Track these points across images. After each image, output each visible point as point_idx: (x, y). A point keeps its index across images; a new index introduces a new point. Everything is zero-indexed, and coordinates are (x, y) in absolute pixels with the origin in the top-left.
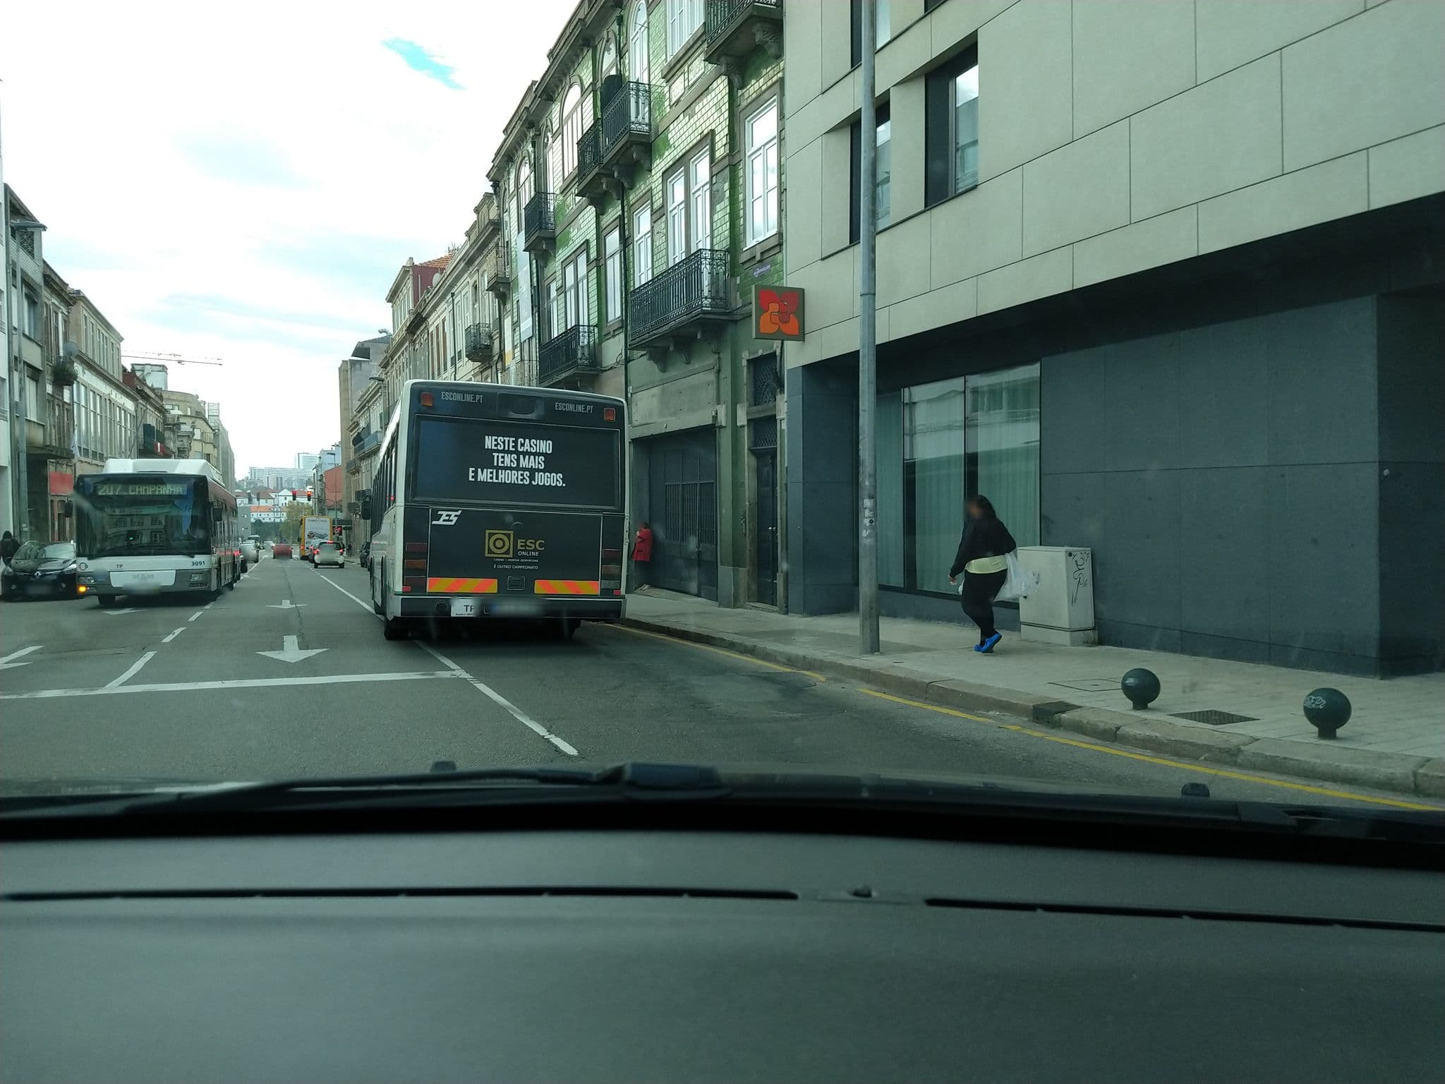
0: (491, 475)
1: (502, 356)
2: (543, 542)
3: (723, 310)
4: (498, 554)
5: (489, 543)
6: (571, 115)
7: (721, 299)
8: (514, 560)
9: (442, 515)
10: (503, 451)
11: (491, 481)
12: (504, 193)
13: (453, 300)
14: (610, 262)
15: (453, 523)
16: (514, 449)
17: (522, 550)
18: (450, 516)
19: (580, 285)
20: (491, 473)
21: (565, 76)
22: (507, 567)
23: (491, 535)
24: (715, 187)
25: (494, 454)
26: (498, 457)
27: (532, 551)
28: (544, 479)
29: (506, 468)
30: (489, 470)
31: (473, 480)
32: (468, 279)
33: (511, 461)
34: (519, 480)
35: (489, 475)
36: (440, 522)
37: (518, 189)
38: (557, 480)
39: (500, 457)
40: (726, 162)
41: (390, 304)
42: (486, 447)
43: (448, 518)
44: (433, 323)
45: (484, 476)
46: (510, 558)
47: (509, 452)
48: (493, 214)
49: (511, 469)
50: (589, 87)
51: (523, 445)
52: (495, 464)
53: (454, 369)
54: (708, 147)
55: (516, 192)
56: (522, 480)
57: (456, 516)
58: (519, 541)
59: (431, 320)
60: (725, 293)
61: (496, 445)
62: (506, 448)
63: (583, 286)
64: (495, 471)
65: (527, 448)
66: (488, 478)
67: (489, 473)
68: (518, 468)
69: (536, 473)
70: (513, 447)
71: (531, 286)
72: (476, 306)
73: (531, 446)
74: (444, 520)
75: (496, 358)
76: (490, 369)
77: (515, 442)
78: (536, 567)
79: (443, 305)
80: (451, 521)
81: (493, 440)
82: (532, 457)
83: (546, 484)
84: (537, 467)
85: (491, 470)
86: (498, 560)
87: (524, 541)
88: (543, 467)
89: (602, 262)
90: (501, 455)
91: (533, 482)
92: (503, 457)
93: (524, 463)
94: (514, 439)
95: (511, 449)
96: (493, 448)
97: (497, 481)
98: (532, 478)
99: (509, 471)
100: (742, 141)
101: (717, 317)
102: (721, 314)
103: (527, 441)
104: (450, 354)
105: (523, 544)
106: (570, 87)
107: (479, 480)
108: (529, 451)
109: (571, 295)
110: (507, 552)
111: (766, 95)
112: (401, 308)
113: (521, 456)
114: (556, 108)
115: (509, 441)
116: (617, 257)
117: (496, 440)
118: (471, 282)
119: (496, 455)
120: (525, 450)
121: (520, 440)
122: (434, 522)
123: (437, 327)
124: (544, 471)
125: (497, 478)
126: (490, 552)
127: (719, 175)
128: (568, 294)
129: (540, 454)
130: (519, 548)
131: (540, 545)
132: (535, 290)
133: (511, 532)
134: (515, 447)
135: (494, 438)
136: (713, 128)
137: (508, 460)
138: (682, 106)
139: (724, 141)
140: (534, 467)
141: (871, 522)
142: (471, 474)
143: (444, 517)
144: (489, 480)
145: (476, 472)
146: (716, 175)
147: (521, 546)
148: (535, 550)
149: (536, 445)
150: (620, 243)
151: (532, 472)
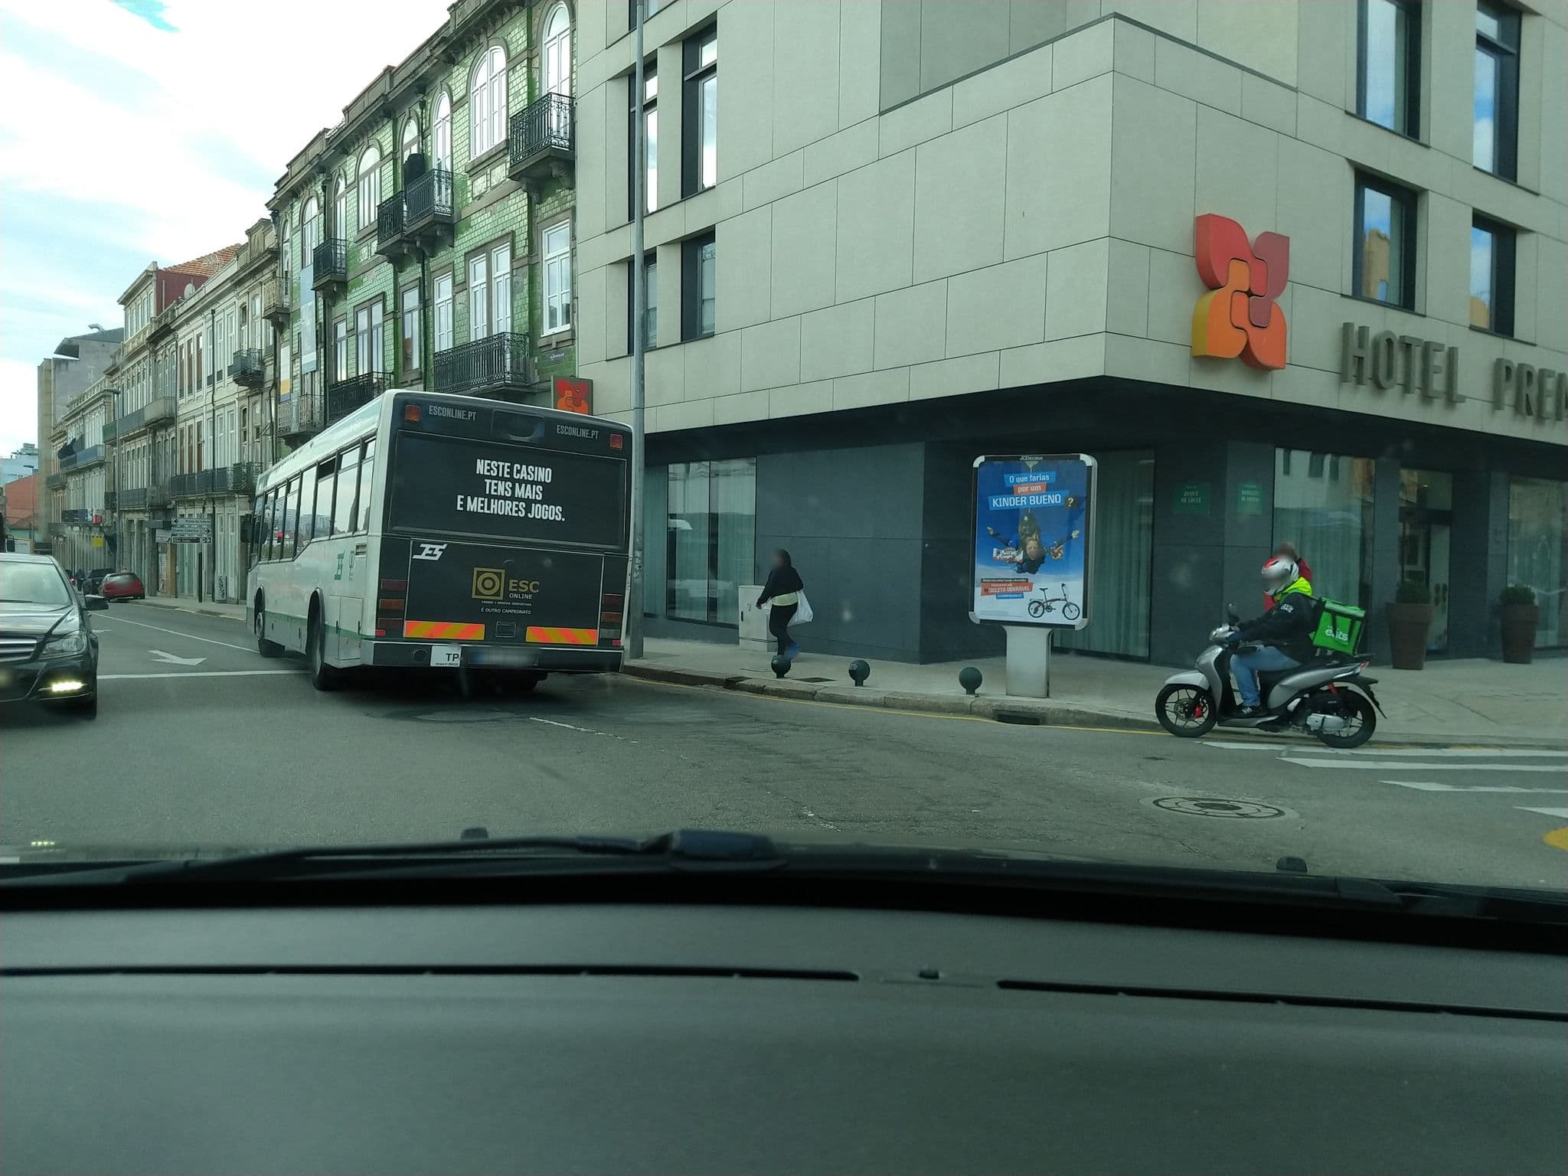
0: (482, 505)
1: (276, 384)
2: (538, 583)
3: (523, 384)
4: (487, 595)
5: (477, 583)
6: (368, 173)
7: (521, 374)
8: (504, 603)
9: (424, 548)
10: (497, 478)
11: (482, 511)
12: (285, 223)
13: (213, 317)
14: (407, 317)
15: (436, 558)
16: (509, 476)
17: (514, 592)
18: (434, 549)
19: (375, 332)
20: (483, 502)
21: (363, 136)
22: (496, 610)
23: (479, 574)
24: (515, 279)
25: (486, 480)
26: (490, 483)
27: (524, 593)
28: (541, 512)
29: (499, 498)
30: (480, 499)
31: (462, 509)
32: (235, 299)
33: (505, 490)
34: (514, 511)
35: (480, 505)
36: (423, 557)
37: (303, 225)
38: (556, 514)
39: (493, 485)
40: (526, 261)
41: (123, 307)
42: (478, 472)
43: (432, 552)
44: (184, 336)
45: (474, 505)
46: (500, 601)
47: (503, 479)
48: (270, 241)
49: (505, 498)
50: (389, 154)
51: (519, 472)
52: (487, 492)
53: (211, 389)
54: (509, 243)
55: (300, 227)
56: (516, 512)
57: (440, 550)
58: (511, 581)
59: (181, 333)
60: (525, 369)
61: (488, 471)
62: (500, 475)
63: (378, 334)
64: (486, 500)
65: (523, 475)
66: (479, 508)
67: (479, 502)
68: (512, 498)
69: (533, 505)
70: (508, 473)
71: (316, 322)
72: (243, 328)
73: (528, 474)
74: (427, 555)
75: (269, 384)
76: (260, 395)
77: (511, 468)
78: (529, 612)
79: (199, 320)
80: (435, 555)
81: (486, 465)
82: (529, 486)
83: (544, 518)
84: (534, 498)
85: (483, 499)
86: (487, 602)
87: (517, 581)
88: (540, 498)
89: (399, 315)
90: (494, 482)
91: (529, 514)
92: (496, 485)
93: (520, 492)
94: (509, 464)
95: (506, 475)
96: (486, 473)
97: (488, 512)
98: (528, 510)
99: (503, 501)
100: (540, 248)
101: (517, 389)
102: (520, 387)
103: (524, 467)
104: (206, 372)
105: (516, 585)
106: (368, 148)
107: (468, 510)
108: (526, 478)
109: (364, 341)
110: (497, 594)
111: (560, 216)
112: (137, 313)
113: (517, 484)
114: (351, 161)
115: (503, 466)
116: (416, 314)
117: (489, 465)
118: (239, 303)
119: (488, 481)
120: (521, 478)
121: (516, 466)
122: (415, 557)
123: (189, 342)
124: (542, 502)
125: (489, 509)
126: (478, 593)
127: (519, 270)
128: (360, 337)
129: (537, 483)
130: (511, 589)
131: (535, 587)
132: (320, 327)
133: (503, 571)
134: (511, 473)
135: (487, 462)
136: (514, 229)
137: (502, 488)
138: (483, 202)
139: (524, 243)
140: (530, 498)
141: (640, 567)
142: (459, 503)
143: (427, 551)
144: (479, 511)
145: (465, 500)
146: (517, 269)
147: (513, 587)
148: (528, 593)
149: (534, 472)
150: (420, 303)
151: (529, 502)
